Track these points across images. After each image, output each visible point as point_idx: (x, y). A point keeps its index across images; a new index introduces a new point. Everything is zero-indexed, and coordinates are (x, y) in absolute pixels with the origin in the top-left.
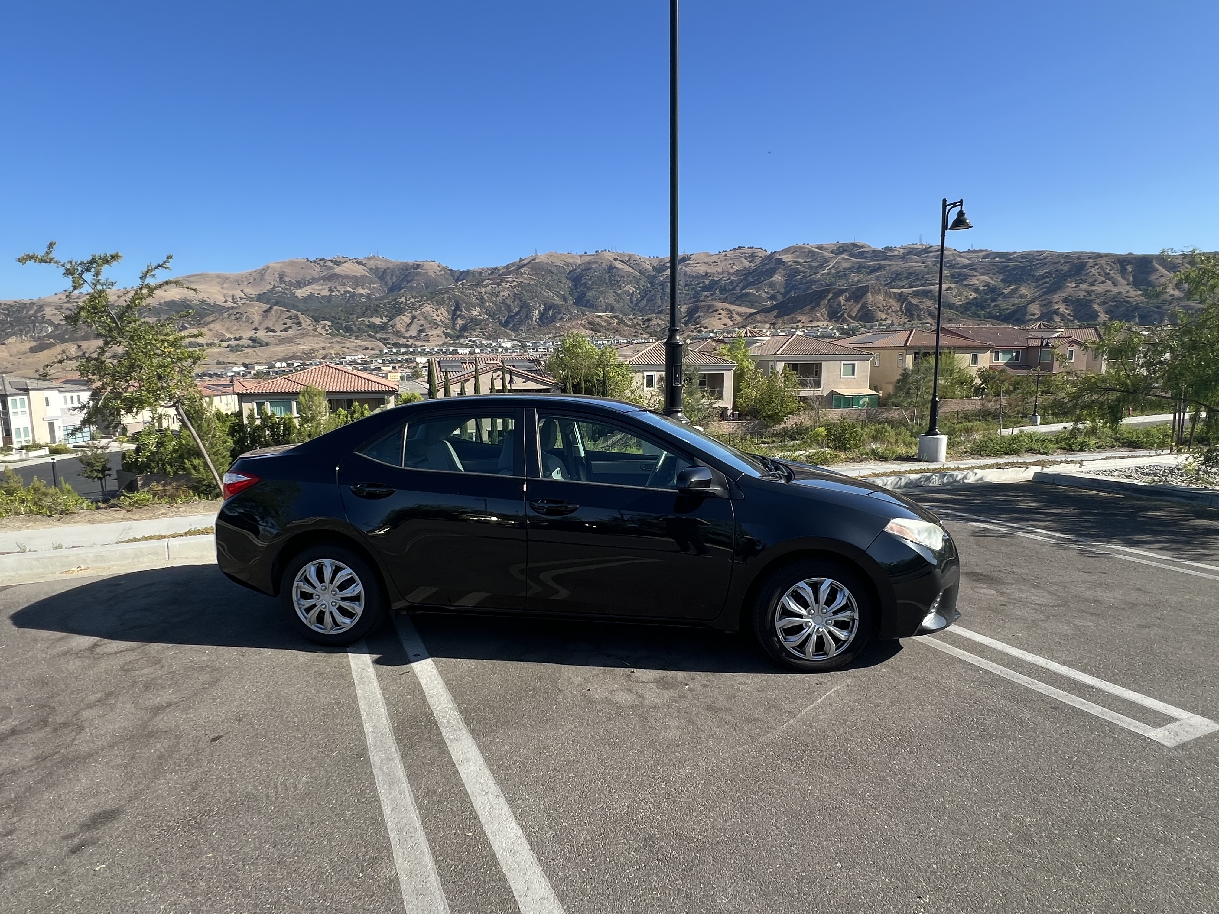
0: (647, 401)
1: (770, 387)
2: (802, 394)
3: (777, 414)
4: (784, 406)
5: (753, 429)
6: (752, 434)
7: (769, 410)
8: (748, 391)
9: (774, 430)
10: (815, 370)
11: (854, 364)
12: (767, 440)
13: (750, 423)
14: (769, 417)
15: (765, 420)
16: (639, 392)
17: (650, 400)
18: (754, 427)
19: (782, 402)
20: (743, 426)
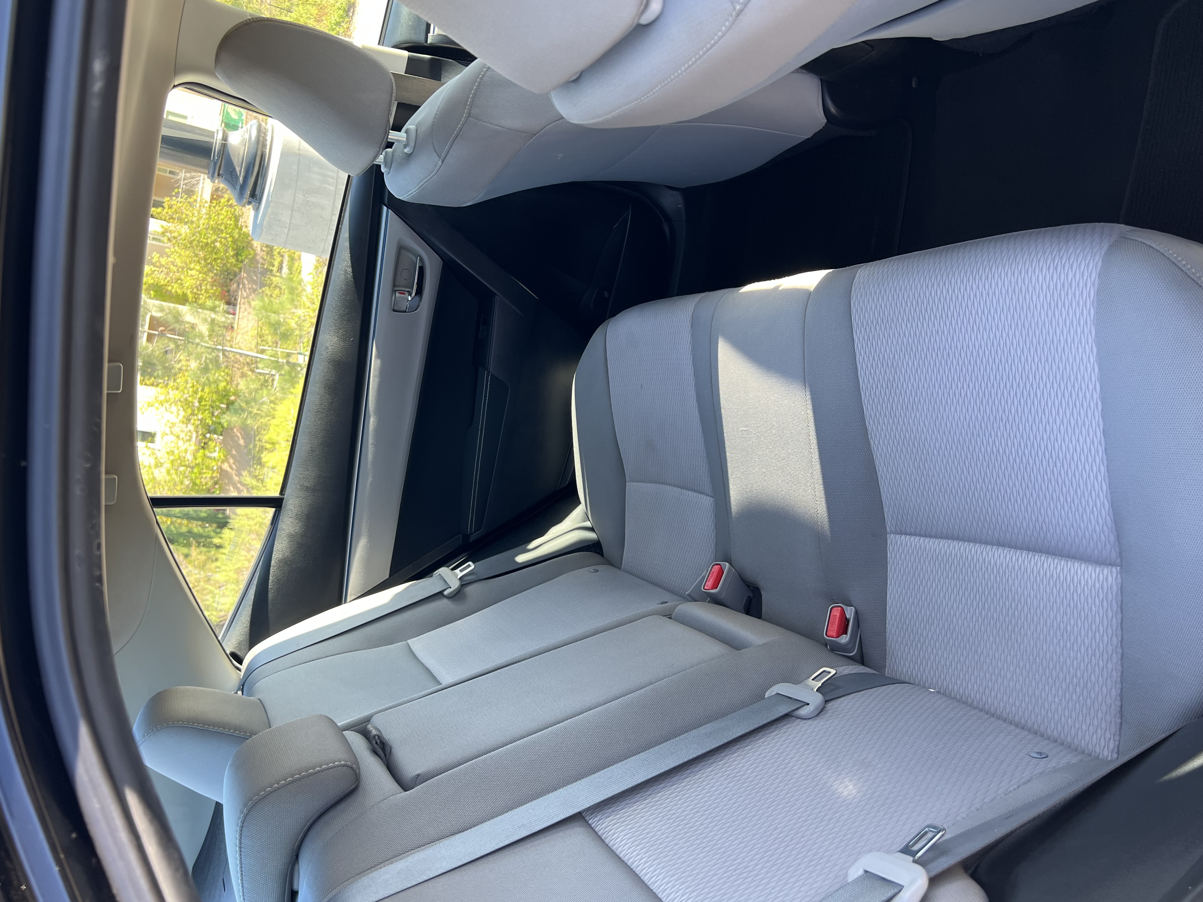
0: (181, 443)
1: (189, 245)
2: (207, 197)
3: (234, 242)
4: (223, 227)
5: (255, 282)
6: (263, 285)
7: (226, 251)
8: (188, 282)
9: (262, 250)
10: (168, 175)
11: (168, 112)
12: (276, 263)
13: (244, 285)
14: (237, 255)
15: (242, 262)
16: (163, 456)
17: (178, 437)
18: (251, 281)
19: (216, 230)
20: (248, 297)
